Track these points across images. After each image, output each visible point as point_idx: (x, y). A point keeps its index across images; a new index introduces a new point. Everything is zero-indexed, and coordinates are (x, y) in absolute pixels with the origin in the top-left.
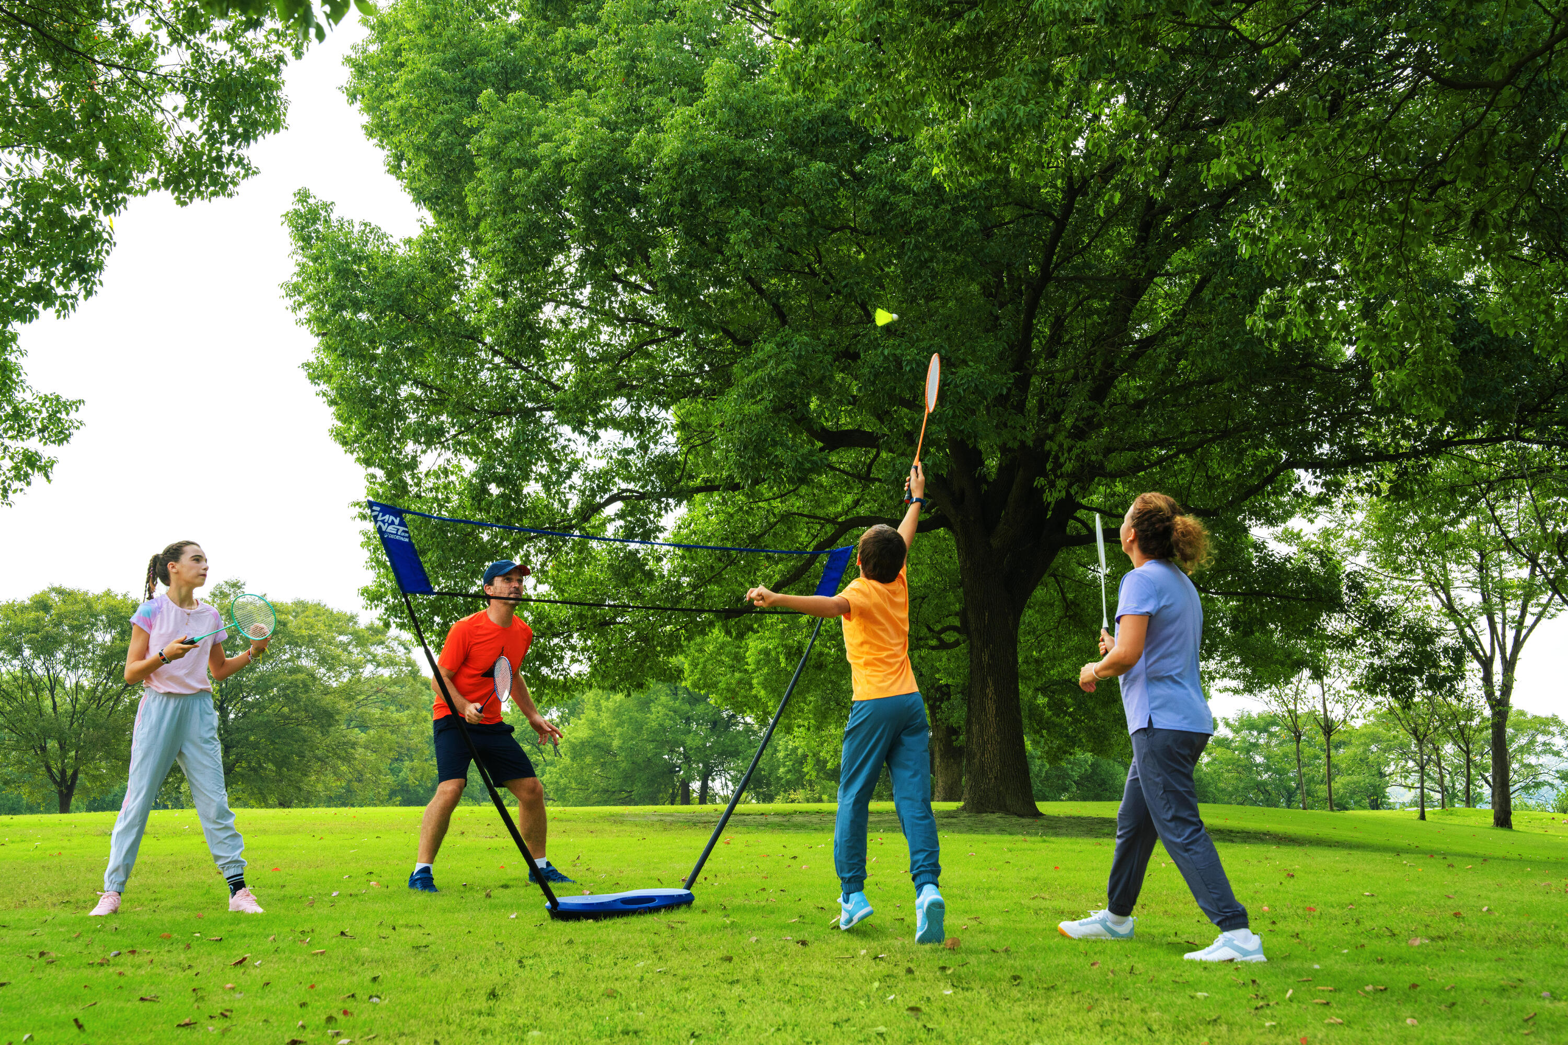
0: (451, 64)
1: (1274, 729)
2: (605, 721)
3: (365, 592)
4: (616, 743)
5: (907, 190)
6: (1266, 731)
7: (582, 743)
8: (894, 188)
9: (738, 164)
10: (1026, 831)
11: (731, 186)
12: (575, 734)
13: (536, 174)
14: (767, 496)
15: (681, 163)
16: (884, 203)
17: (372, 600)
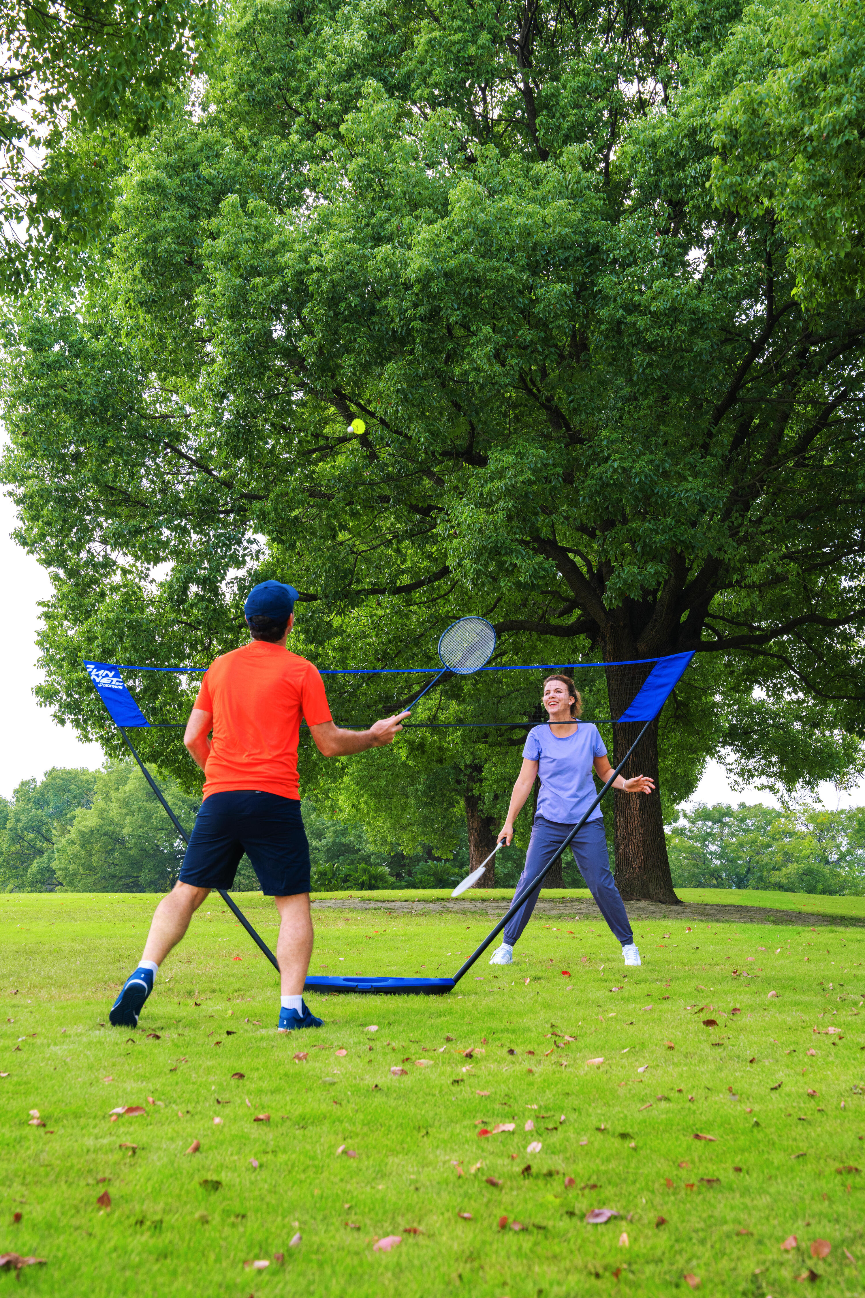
0: (174, 170)
1: (726, 820)
2: (114, 810)
3: (39, 691)
4: (126, 831)
5: (645, 311)
6: (720, 821)
7: (92, 831)
8: (632, 308)
9: (477, 281)
10: (677, 915)
11: (472, 302)
12: (85, 823)
13: (276, 285)
14: (418, 601)
15: (426, 278)
16: (619, 323)
17: (46, 697)
